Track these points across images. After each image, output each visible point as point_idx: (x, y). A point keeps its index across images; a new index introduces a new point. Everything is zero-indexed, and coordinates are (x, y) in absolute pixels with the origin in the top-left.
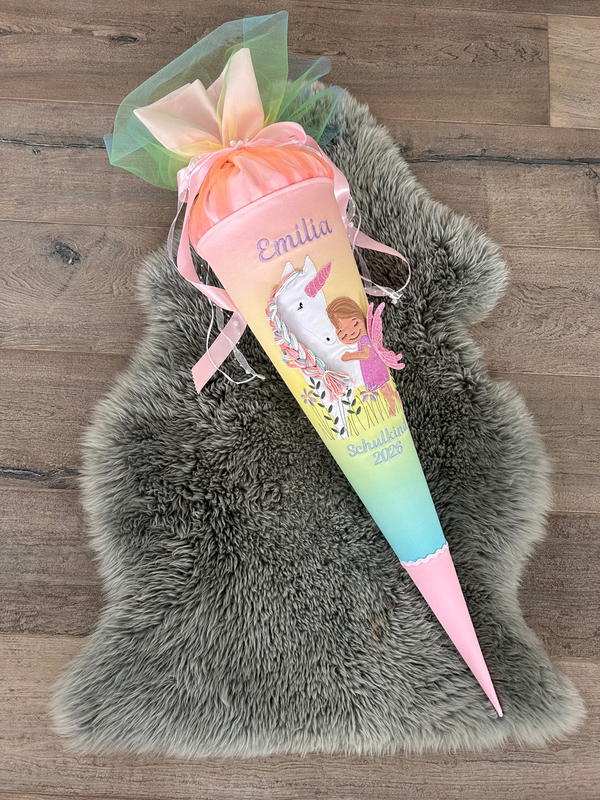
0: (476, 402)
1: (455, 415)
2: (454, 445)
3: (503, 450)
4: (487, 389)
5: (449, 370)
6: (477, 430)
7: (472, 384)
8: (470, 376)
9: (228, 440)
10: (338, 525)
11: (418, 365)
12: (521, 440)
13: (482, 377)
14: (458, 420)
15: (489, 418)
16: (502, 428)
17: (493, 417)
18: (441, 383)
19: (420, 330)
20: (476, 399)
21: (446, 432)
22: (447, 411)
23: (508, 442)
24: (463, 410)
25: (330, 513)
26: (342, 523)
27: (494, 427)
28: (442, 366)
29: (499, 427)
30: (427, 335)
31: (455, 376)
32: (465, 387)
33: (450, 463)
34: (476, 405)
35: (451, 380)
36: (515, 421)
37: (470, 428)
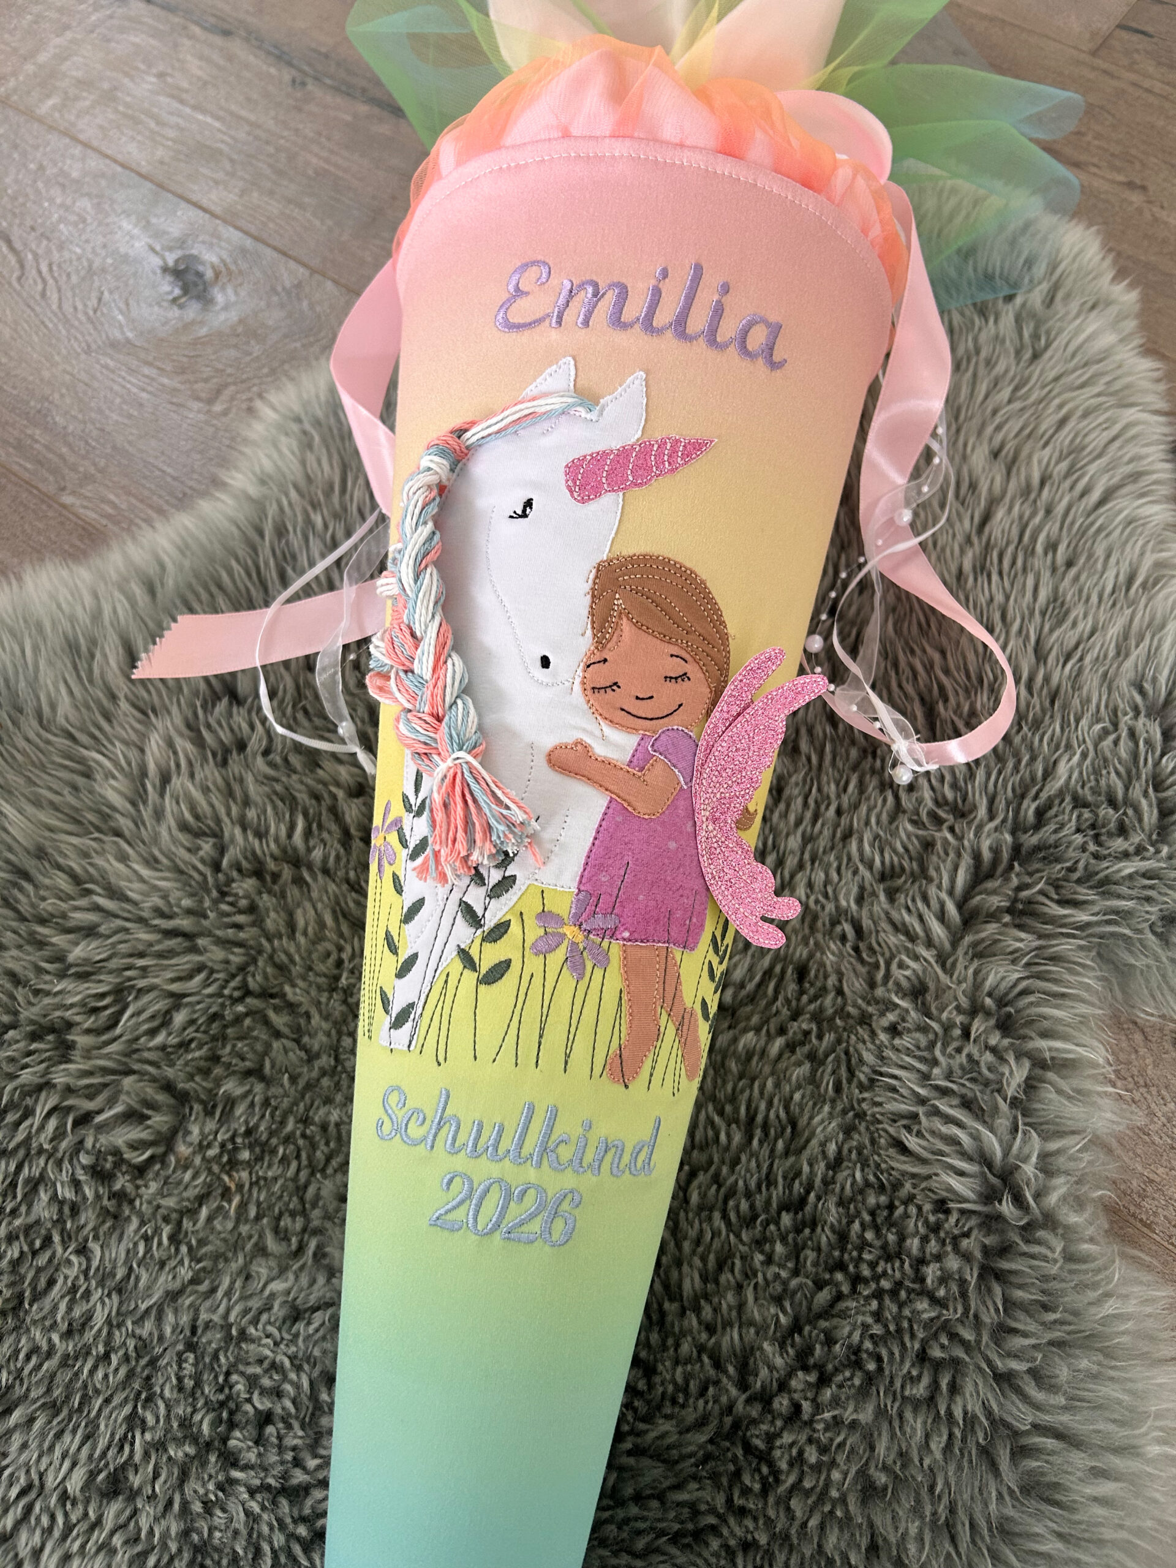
0: (1000, 1276)
1: (896, 1271)
2: (824, 1380)
3: (1005, 1531)
4: (1069, 1257)
5: (967, 1104)
6: (944, 1384)
7: (1018, 1200)
8: (1029, 1169)
9: (142, 880)
10: (253, 1382)
11: (865, 1020)
12: (1101, 1543)
13: (1079, 1203)
14: (894, 1293)
15: (1015, 1365)
16: (1050, 1443)
17: (1034, 1373)
18: (908, 1128)
19: (942, 917)
20: (1005, 1265)
21: (826, 1313)
22: (869, 1235)
23: (1039, 1515)
24: (931, 1272)
25: (255, 1322)
26: (266, 1382)
27: (1021, 1416)
28: (949, 1076)
29: (1038, 1428)
30: (955, 944)
31: (976, 1137)
32: (990, 1196)
33: (770, 1438)
34: (997, 1290)
35: (954, 1141)
36: (1118, 1451)
37: (922, 1357)
